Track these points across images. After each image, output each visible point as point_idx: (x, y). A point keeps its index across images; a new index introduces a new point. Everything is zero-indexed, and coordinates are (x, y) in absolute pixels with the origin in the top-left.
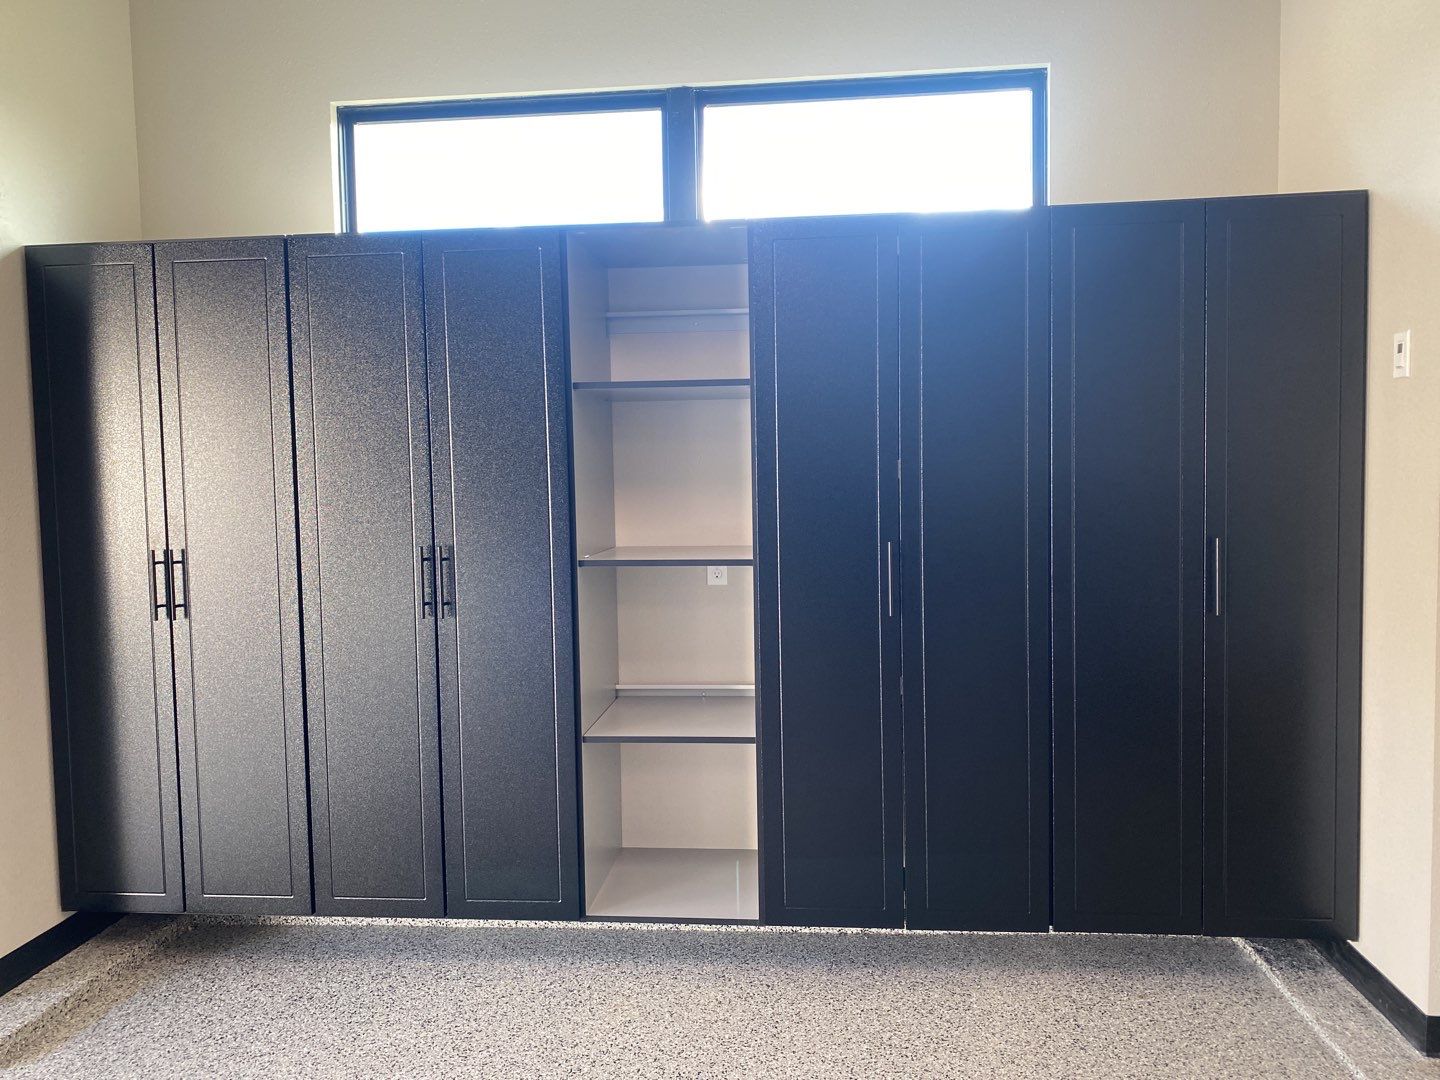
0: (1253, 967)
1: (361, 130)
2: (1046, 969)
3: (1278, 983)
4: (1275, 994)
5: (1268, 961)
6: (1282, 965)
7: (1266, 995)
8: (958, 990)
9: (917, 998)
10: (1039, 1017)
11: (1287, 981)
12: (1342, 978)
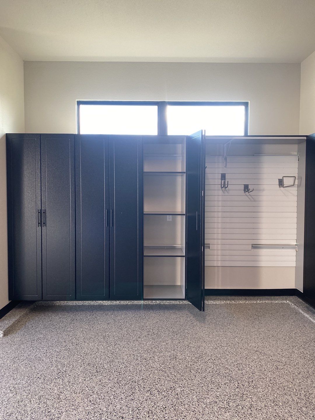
0: (294, 308)
1: (81, 106)
3: (301, 311)
4: (300, 313)
5: (297, 306)
7: (298, 313)
10: (250, 319)
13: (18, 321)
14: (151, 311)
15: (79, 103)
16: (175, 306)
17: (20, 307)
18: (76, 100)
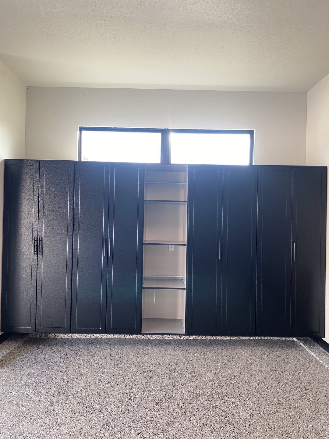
0: (300, 346)
2: (253, 347)
3: (307, 349)
4: (306, 351)
5: (304, 344)
6: (307, 345)
7: (304, 351)
8: (233, 351)
9: (224, 353)
10: (253, 356)
11: (308, 348)
12: (321, 347)
13: (9, 355)
14: (150, 346)
15: (81, 129)
16: (175, 341)
17: (12, 340)
18: (78, 126)
